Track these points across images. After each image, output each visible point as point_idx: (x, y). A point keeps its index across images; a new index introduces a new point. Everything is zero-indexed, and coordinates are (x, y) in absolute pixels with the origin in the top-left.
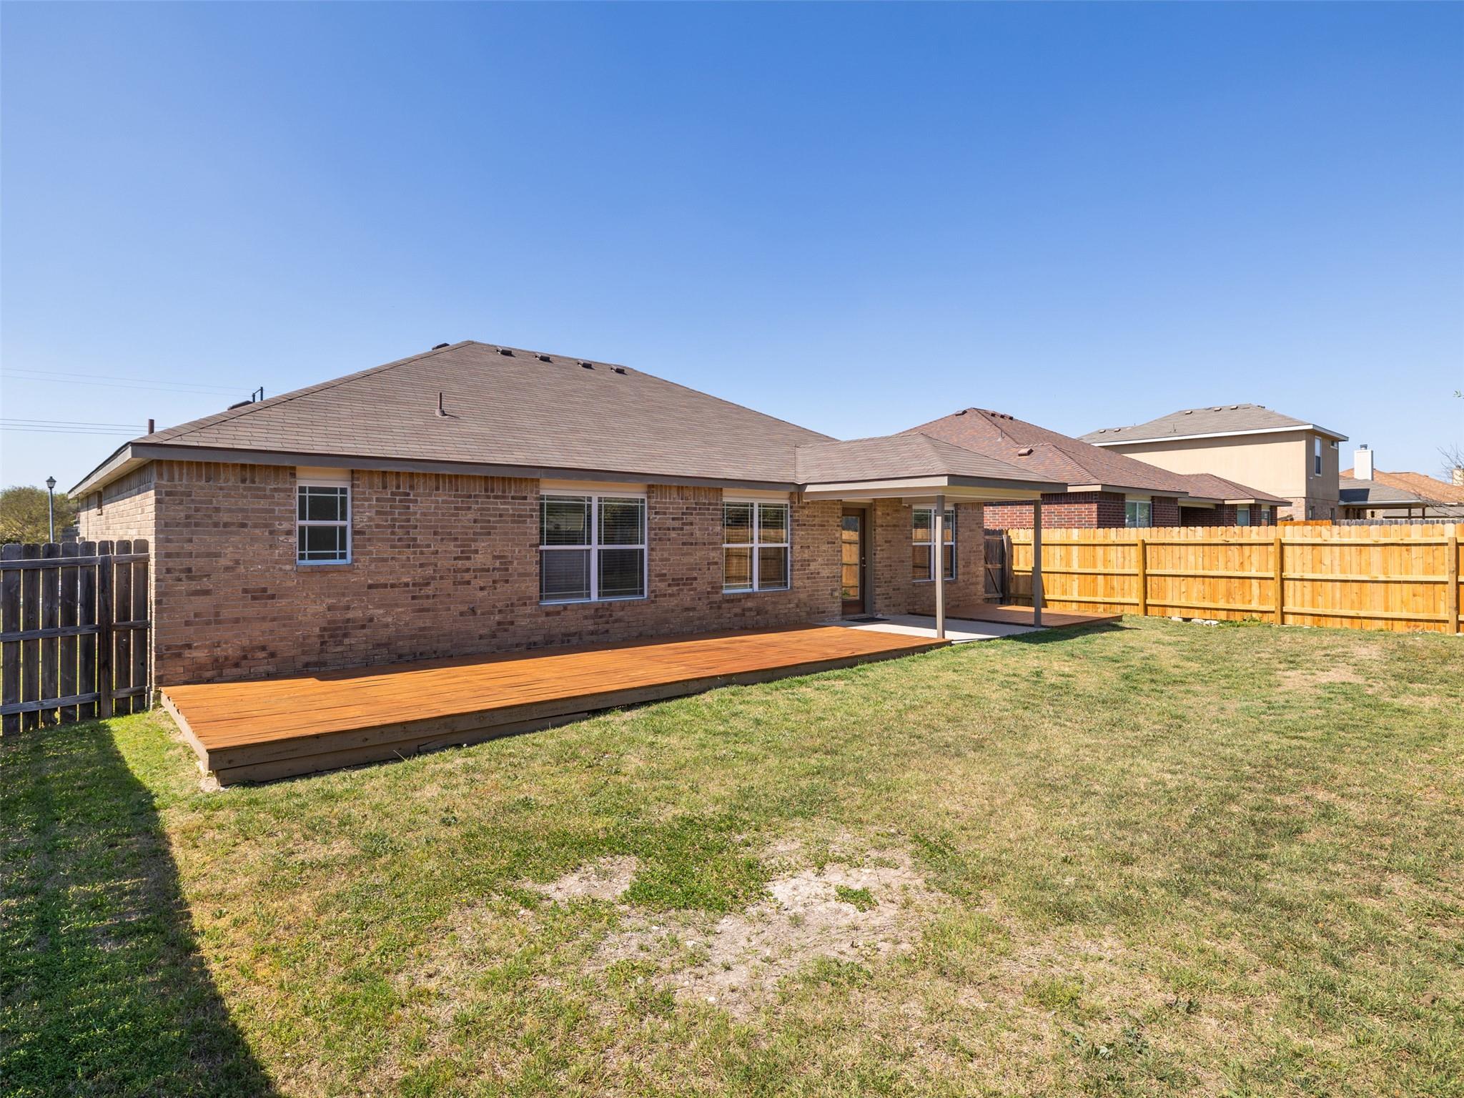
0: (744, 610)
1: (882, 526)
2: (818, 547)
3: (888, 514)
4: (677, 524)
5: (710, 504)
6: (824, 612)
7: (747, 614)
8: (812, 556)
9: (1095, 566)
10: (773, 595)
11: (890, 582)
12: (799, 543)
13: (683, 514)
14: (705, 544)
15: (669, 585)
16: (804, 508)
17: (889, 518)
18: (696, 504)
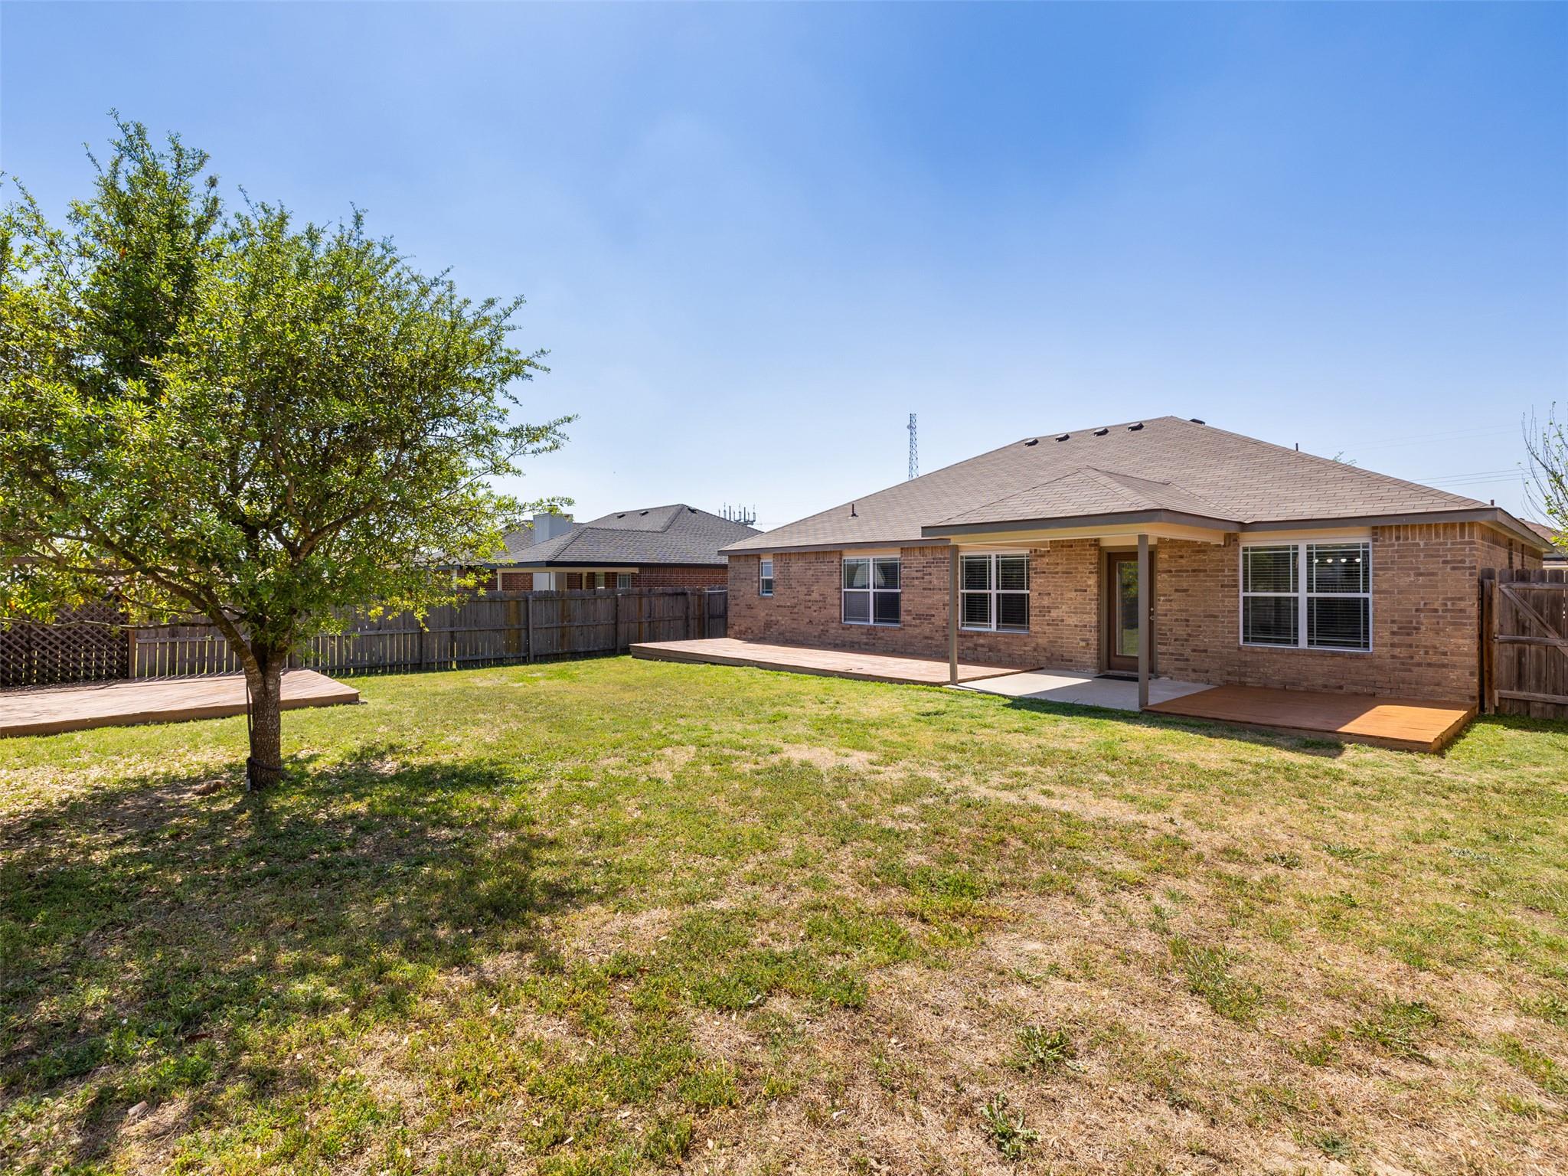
0: (976, 645)
1: (1170, 571)
4: (919, 575)
5: (945, 558)
6: (1071, 661)
8: (1053, 603)
11: (1187, 640)
13: (922, 567)
14: (937, 589)
16: (1043, 556)
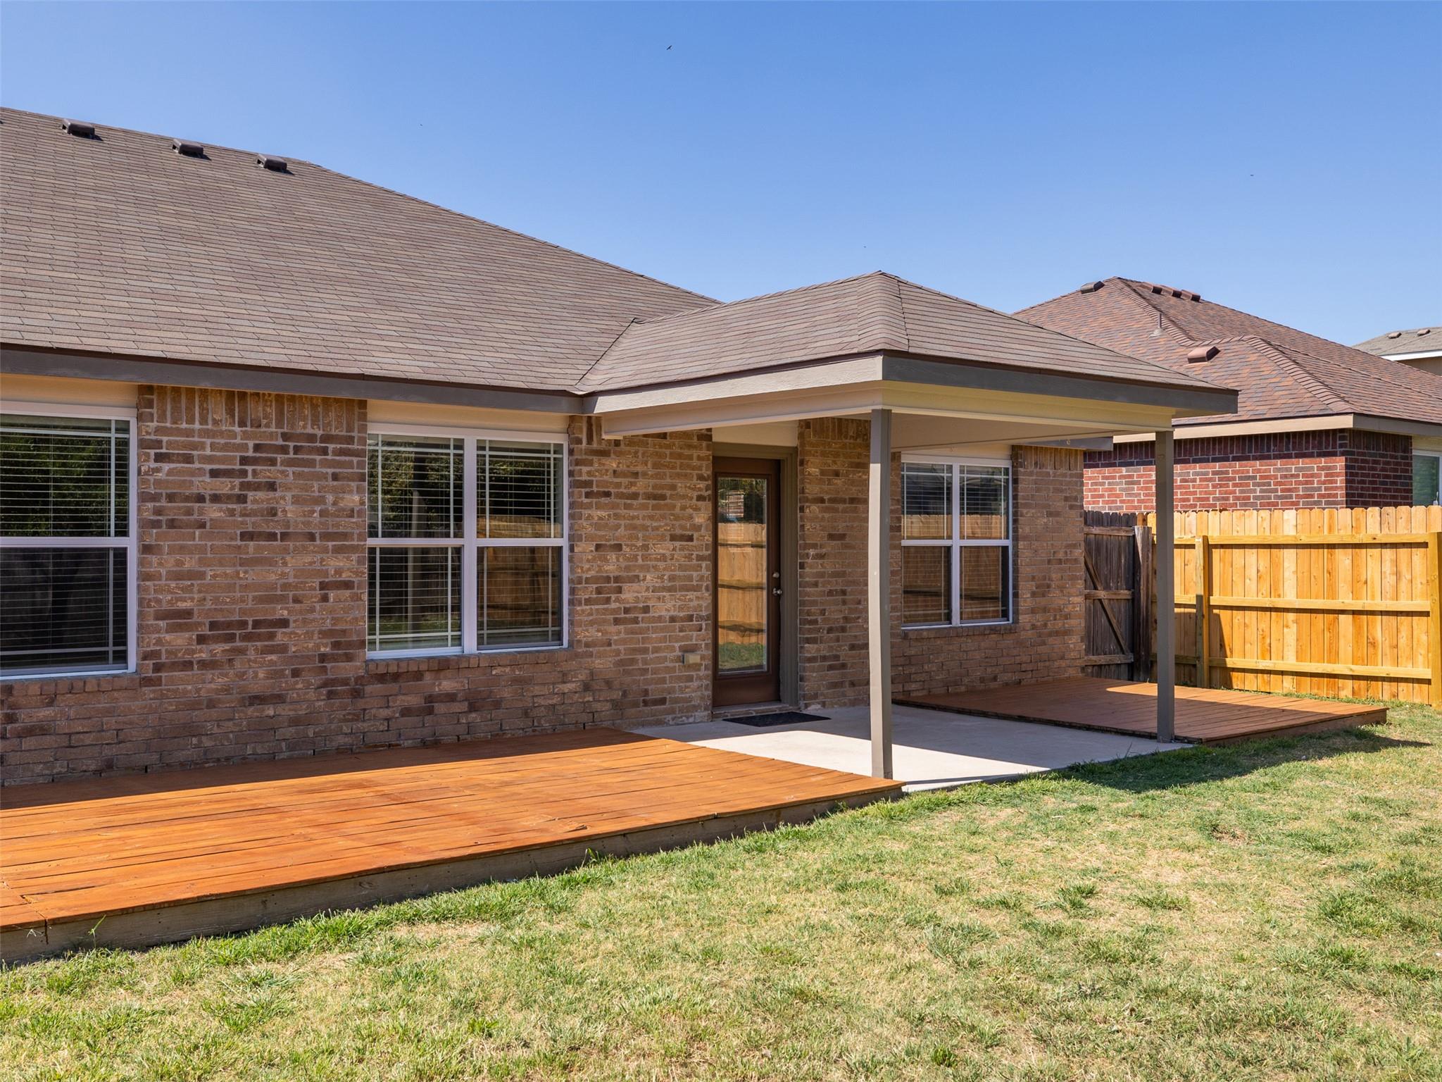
0: (430, 699)
1: (822, 501)
2: (646, 547)
3: (837, 474)
4: (225, 486)
5: (327, 438)
7: (440, 708)
8: (627, 568)
9: (1333, 594)
10: (514, 662)
11: (843, 629)
12: (590, 538)
13: (244, 460)
14: (312, 537)
15: (201, 639)
16: (604, 453)
17: (838, 481)
18: (285, 437)
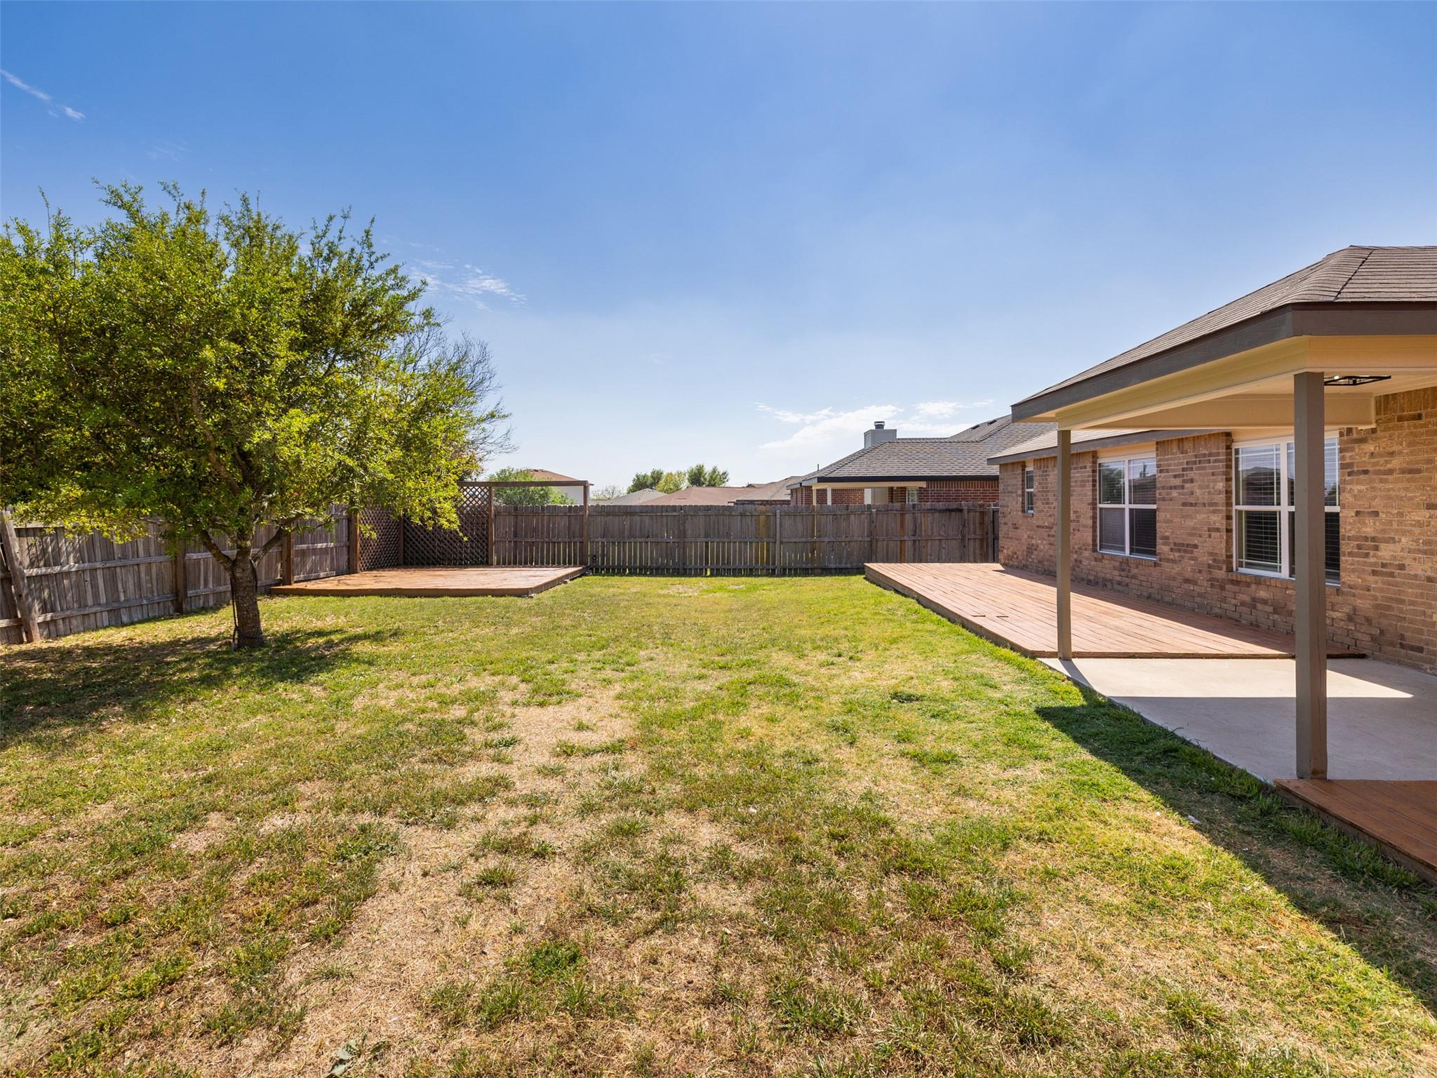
0: (1254, 599)
4: (1178, 482)
5: (1210, 455)
7: (1259, 606)
12: (1354, 506)
13: (1184, 470)
14: (1204, 505)
15: (1172, 550)
18: (1196, 456)
